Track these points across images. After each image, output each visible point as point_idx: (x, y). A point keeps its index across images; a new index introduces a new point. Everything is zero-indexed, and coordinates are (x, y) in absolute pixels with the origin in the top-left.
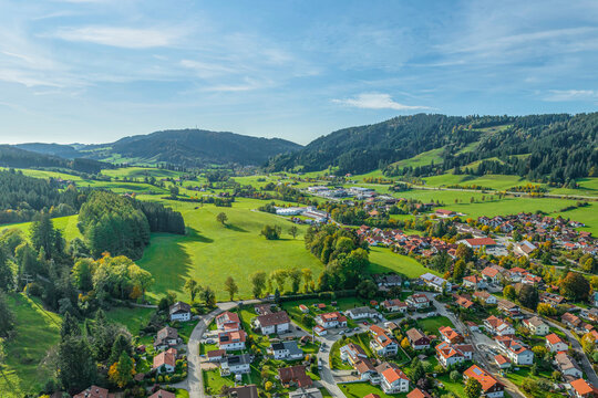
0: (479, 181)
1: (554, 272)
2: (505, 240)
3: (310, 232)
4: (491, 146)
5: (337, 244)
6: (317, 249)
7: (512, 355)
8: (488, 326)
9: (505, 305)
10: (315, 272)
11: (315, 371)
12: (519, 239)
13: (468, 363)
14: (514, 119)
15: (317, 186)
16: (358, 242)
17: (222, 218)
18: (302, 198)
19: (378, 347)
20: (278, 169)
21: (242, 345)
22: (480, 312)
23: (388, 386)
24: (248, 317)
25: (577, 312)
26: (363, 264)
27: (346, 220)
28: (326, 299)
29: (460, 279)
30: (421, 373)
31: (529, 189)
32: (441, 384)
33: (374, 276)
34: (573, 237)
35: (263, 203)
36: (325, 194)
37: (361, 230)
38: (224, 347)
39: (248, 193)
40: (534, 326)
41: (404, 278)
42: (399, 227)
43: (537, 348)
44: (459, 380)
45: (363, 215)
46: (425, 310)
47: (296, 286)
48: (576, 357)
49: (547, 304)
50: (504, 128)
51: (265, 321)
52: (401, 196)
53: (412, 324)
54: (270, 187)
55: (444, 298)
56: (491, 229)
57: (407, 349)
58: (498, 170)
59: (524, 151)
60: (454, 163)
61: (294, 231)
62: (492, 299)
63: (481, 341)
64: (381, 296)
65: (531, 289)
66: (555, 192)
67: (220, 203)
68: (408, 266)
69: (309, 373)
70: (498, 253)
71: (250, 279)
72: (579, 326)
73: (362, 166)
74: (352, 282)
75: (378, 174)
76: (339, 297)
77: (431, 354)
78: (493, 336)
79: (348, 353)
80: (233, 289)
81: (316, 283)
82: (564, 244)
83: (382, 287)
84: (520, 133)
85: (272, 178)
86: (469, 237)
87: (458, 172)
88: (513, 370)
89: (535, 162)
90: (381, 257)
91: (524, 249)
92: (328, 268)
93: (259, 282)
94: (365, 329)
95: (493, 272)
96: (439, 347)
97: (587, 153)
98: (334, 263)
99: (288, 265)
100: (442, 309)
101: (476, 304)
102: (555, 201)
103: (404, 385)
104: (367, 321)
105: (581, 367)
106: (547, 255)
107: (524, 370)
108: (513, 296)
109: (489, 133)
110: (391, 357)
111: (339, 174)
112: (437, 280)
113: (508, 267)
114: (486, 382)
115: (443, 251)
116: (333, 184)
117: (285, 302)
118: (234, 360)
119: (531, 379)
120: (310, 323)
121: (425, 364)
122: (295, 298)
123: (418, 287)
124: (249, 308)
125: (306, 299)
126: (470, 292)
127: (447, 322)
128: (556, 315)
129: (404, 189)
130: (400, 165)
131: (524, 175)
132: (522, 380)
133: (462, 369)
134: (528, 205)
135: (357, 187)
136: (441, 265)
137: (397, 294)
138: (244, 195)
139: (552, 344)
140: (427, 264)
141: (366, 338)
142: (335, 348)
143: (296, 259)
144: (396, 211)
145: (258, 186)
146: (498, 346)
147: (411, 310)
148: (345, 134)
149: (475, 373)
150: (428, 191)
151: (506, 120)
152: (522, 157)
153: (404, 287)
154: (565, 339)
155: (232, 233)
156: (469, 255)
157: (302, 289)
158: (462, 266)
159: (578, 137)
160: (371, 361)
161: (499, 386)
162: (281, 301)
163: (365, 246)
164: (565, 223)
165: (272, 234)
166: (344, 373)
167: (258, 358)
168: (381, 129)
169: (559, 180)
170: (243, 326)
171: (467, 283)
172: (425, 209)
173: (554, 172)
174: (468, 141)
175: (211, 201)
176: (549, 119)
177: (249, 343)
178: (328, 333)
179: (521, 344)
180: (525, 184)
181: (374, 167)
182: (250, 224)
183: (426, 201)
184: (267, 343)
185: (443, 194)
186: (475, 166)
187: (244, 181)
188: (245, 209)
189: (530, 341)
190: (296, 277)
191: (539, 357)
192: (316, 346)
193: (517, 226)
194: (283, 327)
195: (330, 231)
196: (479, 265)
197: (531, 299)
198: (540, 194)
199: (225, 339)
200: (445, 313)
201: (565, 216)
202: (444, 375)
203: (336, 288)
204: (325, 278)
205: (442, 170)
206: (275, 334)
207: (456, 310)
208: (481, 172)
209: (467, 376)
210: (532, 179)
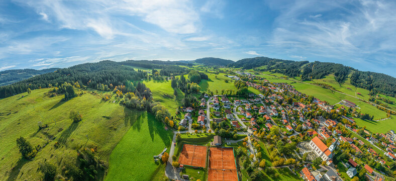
0: (274, 74)
1: (287, 97)
2: (278, 88)
3: (236, 82)
4: (278, 66)
5: (241, 85)
6: (236, 86)
7: (274, 114)
8: (271, 107)
9: (275, 103)
10: (235, 91)
11: (232, 111)
12: (281, 89)
13: (265, 114)
14: (283, 61)
15: (238, 72)
16: (246, 85)
17: (216, 77)
18: (234, 74)
19: (247, 108)
20: (229, 67)
21: (218, 104)
22: (270, 104)
23: (247, 116)
24: (220, 98)
25: (289, 106)
26: (246, 90)
27: (244, 80)
28: (237, 97)
29: (267, 96)
30: (255, 115)
31: (285, 77)
32: (258, 118)
33: (248, 93)
34: (292, 90)
35: (225, 74)
36: (239, 73)
37: (247, 83)
38: (214, 104)
39: (222, 72)
40: (280, 108)
41: (255, 94)
42: (256, 83)
43: (279, 113)
44: (262, 117)
45: (248, 79)
46: (258, 102)
47: (231, 93)
48: (286, 115)
49: (283, 104)
50: (281, 62)
51: (223, 100)
52: (257, 76)
53: (255, 104)
54: (227, 71)
55: (263, 100)
56: (276, 85)
57: (253, 110)
58: (279, 72)
59: (285, 68)
60: (269, 69)
61: (232, 81)
62: (273, 101)
63: (269, 110)
64: (249, 98)
65: (281, 100)
66: (290, 79)
67: (216, 74)
68: (256, 92)
69: (231, 111)
70: (276, 91)
71: (221, 91)
72: (289, 109)
73: (248, 67)
74: (243, 94)
75: (252, 70)
76: (240, 97)
77: (257, 111)
78: (271, 109)
79: (240, 109)
80: (217, 92)
81: (235, 93)
82: (290, 91)
83: (250, 96)
84: (284, 64)
85: (228, 69)
86: (271, 87)
87: (270, 71)
88: (274, 116)
89: (287, 71)
90: (250, 89)
91: (281, 91)
92: (238, 90)
93: (223, 91)
94: (244, 104)
95: (274, 95)
96: (260, 110)
97: (297, 71)
98: (240, 89)
99: (230, 89)
100: (262, 102)
101: (269, 102)
102: (290, 81)
103: (251, 117)
104: (245, 103)
105: (286, 117)
106: (286, 93)
107: (275, 117)
108: (277, 101)
109: (278, 63)
110: (249, 111)
111: (243, 69)
112: (262, 96)
113: (278, 95)
114: (268, 118)
115: (265, 89)
116: (242, 71)
117: (228, 96)
118: (216, 107)
119: (276, 119)
120: (233, 102)
121: (256, 113)
122: (230, 96)
123: (258, 97)
124: (220, 97)
125: (233, 96)
126: (269, 99)
127: (262, 105)
128: (285, 106)
129: (258, 74)
130: (257, 68)
131: (284, 74)
132: (274, 119)
133: (263, 115)
134: (283, 81)
135: (247, 72)
136: (263, 92)
137: (253, 98)
138: (221, 72)
139: (283, 112)
140: (261, 92)
141: (244, 106)
142: (237, 107)
143: (231, 87)
144: (255, 79)
145: (224, 70)
146: (272, 111)
147: (255, 102)
148: (245, 60)
149: (266, 116)
150: (263, 75)
151: (281, 61)
152: (284, 70)
153: (255, 96)
154: (285, 111)
155: (218, 80)
156: (270, 91)
157: (232, 94)
158: (268, 93)
159: (296, 67)
160: (245, 111)
161: (270, 119)
162: (227, 96)
163: (247, 86)
164: (291, 86)
165: (227, 81)
166: (239, 113)
167: (221, 107)
168: (254, 59)
169: (291, 76)
170: (219, 100)
171: (268, 97)
172: (262, 79)
173: (290, 74)
174: (273, 64)
175: (214, 73)
176: (291, 61)
177: (219, 104)
178: (236, 104)
179: (276, 111)
180: (284, 76)
181: (251, 68)
182: (223, 79)
183: (262, 77)
184: (223, 104)
185: (266, 76)
186: (274, 70)
187: (221, 69)
188: (221, 75)
189: (278, 111)
190: (231, 91)
191: (279, 114)
192: (233, 106)
193: (281, 85)
194: (227, 101)
195: (240, 82)
196: (272, 94)
197: (281, 102)
198: (287, 79)
199: (215, 102)
200: (262, 103)
201: (291, 84)
202: (259, 116)
203: (240, 95)
204: (237, 92)
205: (267, 70)
206: (225, 103)
207: (265, 103)
208: (275, 72)
209: (264, 117)
210: (286, 75)
